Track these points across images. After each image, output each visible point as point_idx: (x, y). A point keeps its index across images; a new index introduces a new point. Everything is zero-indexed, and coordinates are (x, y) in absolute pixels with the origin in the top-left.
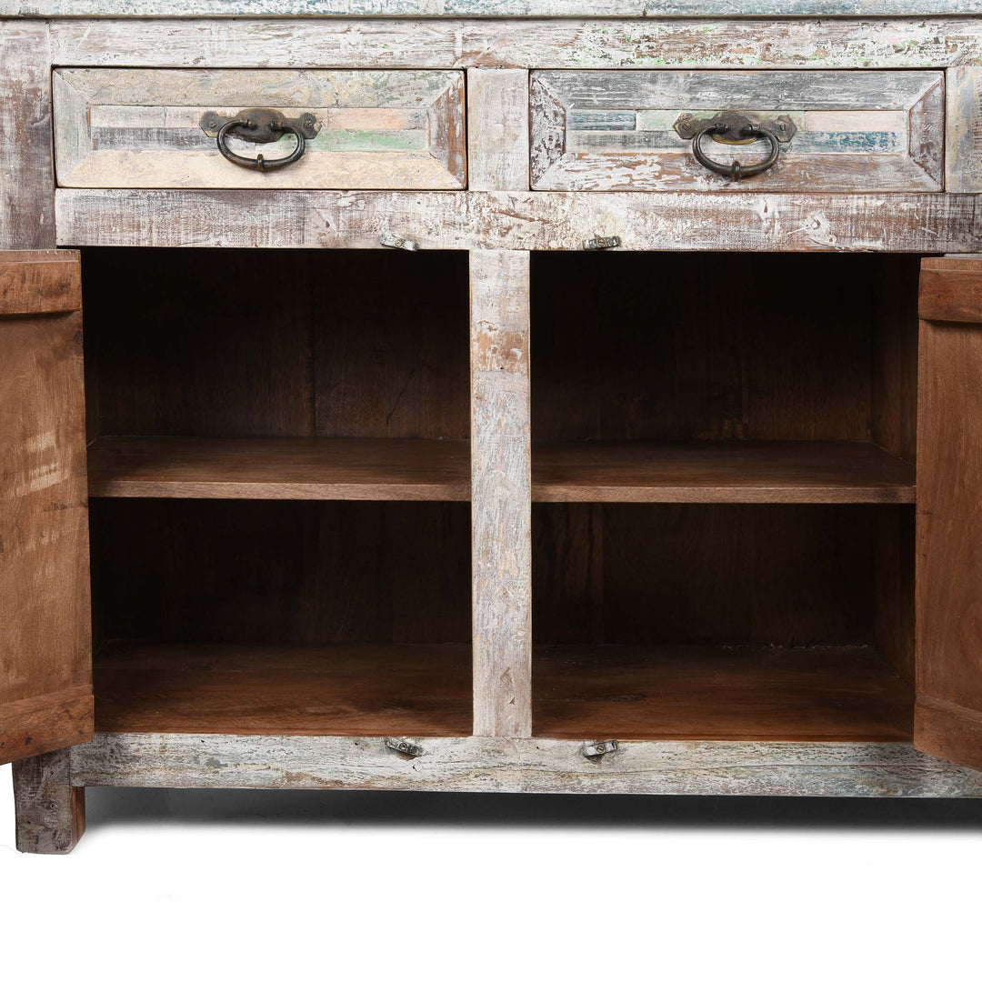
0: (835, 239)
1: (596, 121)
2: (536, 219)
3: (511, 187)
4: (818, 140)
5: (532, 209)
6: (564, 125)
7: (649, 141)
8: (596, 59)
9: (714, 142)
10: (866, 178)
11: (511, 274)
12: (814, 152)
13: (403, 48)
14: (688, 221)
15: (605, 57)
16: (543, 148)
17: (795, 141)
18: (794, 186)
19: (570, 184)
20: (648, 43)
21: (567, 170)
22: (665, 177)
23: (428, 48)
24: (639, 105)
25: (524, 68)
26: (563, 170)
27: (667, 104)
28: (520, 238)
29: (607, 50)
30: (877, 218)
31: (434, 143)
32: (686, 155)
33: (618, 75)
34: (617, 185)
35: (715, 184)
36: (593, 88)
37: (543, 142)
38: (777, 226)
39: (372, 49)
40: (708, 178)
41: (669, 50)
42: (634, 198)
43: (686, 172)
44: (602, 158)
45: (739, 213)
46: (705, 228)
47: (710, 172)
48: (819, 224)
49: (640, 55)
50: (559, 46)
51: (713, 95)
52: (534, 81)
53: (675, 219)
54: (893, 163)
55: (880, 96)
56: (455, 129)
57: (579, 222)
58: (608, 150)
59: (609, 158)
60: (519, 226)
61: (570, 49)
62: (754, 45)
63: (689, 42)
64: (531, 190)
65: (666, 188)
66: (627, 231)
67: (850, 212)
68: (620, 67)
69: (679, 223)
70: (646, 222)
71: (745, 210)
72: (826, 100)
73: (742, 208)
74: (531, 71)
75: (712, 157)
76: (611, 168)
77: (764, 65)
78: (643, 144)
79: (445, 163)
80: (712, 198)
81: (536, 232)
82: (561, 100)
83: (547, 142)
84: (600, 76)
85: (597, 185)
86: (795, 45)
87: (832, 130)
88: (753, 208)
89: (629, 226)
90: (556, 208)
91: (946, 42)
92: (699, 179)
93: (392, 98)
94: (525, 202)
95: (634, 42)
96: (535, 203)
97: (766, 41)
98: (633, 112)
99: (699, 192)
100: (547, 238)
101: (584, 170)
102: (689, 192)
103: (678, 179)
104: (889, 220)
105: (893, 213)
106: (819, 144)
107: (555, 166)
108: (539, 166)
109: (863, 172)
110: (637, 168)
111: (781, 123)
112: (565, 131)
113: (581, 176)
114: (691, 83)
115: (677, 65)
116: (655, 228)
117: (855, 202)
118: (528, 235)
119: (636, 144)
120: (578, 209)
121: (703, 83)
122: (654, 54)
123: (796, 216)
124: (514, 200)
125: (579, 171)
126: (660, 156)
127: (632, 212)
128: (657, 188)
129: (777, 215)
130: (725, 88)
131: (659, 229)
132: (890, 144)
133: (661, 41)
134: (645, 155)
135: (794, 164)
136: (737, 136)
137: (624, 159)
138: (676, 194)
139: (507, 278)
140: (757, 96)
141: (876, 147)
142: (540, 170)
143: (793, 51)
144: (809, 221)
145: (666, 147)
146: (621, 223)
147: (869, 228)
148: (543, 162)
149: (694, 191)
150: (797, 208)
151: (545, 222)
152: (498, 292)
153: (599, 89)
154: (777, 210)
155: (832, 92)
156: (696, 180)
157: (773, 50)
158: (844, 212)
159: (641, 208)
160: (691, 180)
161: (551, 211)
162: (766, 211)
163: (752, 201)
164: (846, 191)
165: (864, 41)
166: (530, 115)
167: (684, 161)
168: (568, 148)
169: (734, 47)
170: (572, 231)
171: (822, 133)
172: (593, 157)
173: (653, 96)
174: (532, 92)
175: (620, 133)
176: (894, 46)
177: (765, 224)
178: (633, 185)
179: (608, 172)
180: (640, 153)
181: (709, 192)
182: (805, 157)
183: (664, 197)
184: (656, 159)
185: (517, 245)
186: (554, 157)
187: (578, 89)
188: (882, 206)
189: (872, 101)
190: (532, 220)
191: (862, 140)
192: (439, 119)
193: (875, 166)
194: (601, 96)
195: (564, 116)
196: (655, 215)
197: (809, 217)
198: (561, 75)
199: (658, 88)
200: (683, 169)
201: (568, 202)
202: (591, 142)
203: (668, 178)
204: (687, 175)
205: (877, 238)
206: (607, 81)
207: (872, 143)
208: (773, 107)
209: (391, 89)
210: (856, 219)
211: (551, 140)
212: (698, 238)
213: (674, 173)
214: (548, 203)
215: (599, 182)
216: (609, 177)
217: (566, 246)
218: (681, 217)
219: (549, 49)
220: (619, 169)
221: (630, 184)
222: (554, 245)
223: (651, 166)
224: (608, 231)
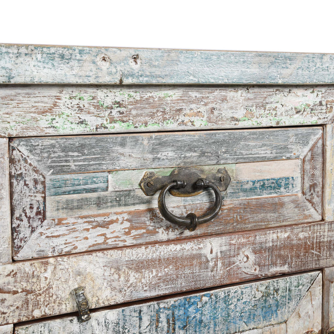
0: (258, 269)
1: (74, 185)
2: (20, 290)
4: (245, 187)
5: (16, 281)
6: (44, 192)
7: (120, 200)
8: (74, 126)
9: (171, 196)
10: (276, 215)
12: (243, 198)
14: (154, 270)
16: (24, 217)
17: (229, 190)
18: (229, 228)
19: (51, 250)
20: (119, 109)
21: (47, 237)
22: (134, 232)
24: (111, 168)
25: (4, 137)
26: (43, 237)
27: (134, 164)
28: (4, 313)
29: (83, 117)
30: (284, 247)
32: (150, 210)
33: (92, 140)
34: (94, 245)
35: (173, 233)
36: (70, 154)
37: (24, 211)
38: (220, 264)
40: (167, 228)
41: (137, 115)
42: (109, 256)
43: (150, 225)
44: (80, 221)
45: (192, 257)
46: (167, 274)
47: (169, 223)
48: (248, 258)
49: (113, 121)
50: (39, 113)
51: (171, 154)
52: (13, 149)
53: (143, 270)
54: (293, 201)
55: (285, 148)
57: (60, 286)
58: (85, 213)
59: (85, 220)
61: (49, 117)
62: (203, 109)
63: (153, 107)
64: (14, 261)
65: (135, 242)
66: (103, 288)
67: (268, 245)
68: (95, 132)
69: (147, 273)
70: (120, 277)
71: (196, 255)
72: (251, 154)
73: (194, 252)
74: (11, 139)
75: (170, 210)
76: (88, 230)
77: (210, 126)
78: (115, 203)
80: (172, 247)
81: (19, 304)
82: (40, 167)
83: (28, 211)
84: (77, 141)
85: (76, 248)
86: (231, 108)
87: (255, 179)
88: (203, 252)
89: (105, 284)
90: (38, 276)
91: (327, 104)
92: (161, 230)
94: (9, 275)
95: (107, 107)
96: (18, 275)
97: (211, 106)
98: (106, 174)
99: (161, 243)
100: (30, 308)
101: (64, 235)
102: (153, 244)
103: (144, 233)
104: (292, 247)
105: (294, 242)
106: (245, 191)
107: (35, 234)
108: (21, 236)
109: (274, 211)
110: (110, 226)
111: (220, 175)
112: (44, 198)
113: (61, 240)
114: (153, 144)
115: (143, 129)
116: (128, 281)
117: (271, 236)
118: (12, 308)
119: (109, 204)
120: (59, 274)
121: (163, 144)
122: (125, 119)
123: (232, 253)
125: (59, 236)
126: (130, 213)
127: (108, 269)
128: (127, 244)
129: (219, 254)
130: (180, 147)
131: (131, 282)
132: (290, 186)
133: (130, 107)
134: (116, 213)
135: (229, 209)
136: (190, 190)
137: (99, 219)
138: (143, 247)
140: (203, 154)
141: (282, 189)
142: (21, 240)
143: (229, 114)
144: (241, 257)
145: (134, 204)
147: (280, 256)
148: (25, 231)
149: (156, 243)
150: (233, 247)
151: (28, 292)
153: (76, 154)
154: (219, 251)
155: (255, 147)
156: (158, 232)
157: (216, 113)
158: (264, 246)
159: (115, 265)
160: (154, 232)
161: (34, 280)
162: (211, 252)
163: (202, 246)
164: (263, 227)
165: (275, 105)
166: (11, 185)
167: (149, 215)
168: (48, 214)
169: (188, 112)
170: (54, 297)
171: (248, 182)
172: (71, 220)
173: (122, 158)
174: (12, 161)
175: (94, 195)
176: (295, 109)
177: (211, 264)
178: (107, 244)
179: (86, 234)
180: (113, 212)
181: (169, 242)
182: (237, 202)
184: (126, 216)
186: (35, 225)
187: (56, 155)
188: (288, 237)
189: (280, 153)
190: (15, 292)
191: (273, 185)
193: (282, 205)
194: (77, 161)
195: (43, 183)
196: (127, 270)
197: (241, 253)
198: (40, 142)
199: (127, 150)
200: (148, 223)
201: (50, 269)
202: (69, 207)
203: (136, 233)
204: (151, 228)
205: (284, 264)
206: (83, 146)
207: (280, 186)
208: (215, 162)
210: (271, 250)
211: (31, 208)
212: (162, 284)
213: (141, 228)
214: (31, 272)
215: (77, 244)
216: (86, 238)
217: (49, 312)
218: (148, 267)
219: (29, 116)
220: (94, 230)
221: (105, 243)
222: (37, 314)
223: (122, 223)
224: (87, 291)
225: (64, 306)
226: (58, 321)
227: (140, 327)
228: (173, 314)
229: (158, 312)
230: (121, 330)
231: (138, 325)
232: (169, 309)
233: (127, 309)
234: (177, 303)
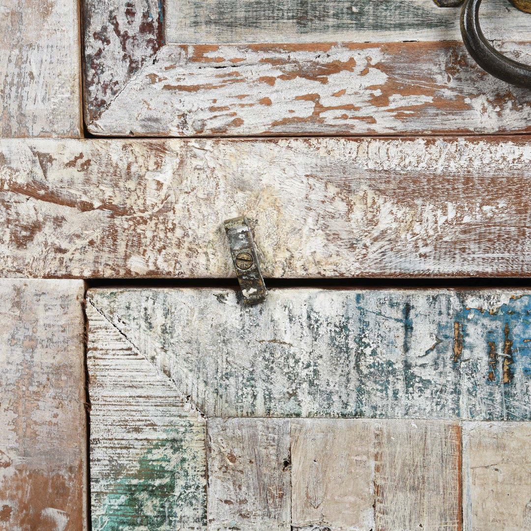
2: (97, 204)
3: (37, 129)
5: (87, 181)
7: (361, 13)
9: (515, 13)
11: (41, 334)
14: (450, 206)
16: (111, 35)
19: (177, 121)
21: (168, 87)
22: (397, 101)
26: (158, 86)
28: (60, 250)
32: (447, 46)
34: (285, 122)
35: (517, 115)
37: (112, 18)
40: (499, 99)
42: (322, 152)
43: (448, 90)
44: (251, 56)
46: (489, 222)
47: (504, 85)
53: (419, 202)
57: (193, 210)
58: (265, 37)
59: (266, 56)
60: (59, 221)
64: (87, 135)
65: (400, 126)
66: (305, 230)
69: (428, 210)
70: (350, 210)
75: (508, 50)
76: (270, 81)
78: (346, 20)
80: (507, 149)
81: (96, 235)
83: (122, 20)
85: (238, 122)
89: (310, 221)
90: (141, 177)
92: (478, 103)
94: (72, 164)
96: (94, 167)
99: (475, 136)
100: (122, 249)
101: (208, 87)
102: (451, 135)
103: (427, 105)
107: (139, 78)
108: (105, 77)
110: (331, 78)
113: (200, 100)
116: (373, 222)
118: (79, 243)
119: (331, 21)
120: (191, 179)
124: (45, 160)
125: (195, 89)
126: (387, 48)
127: (319, 186)
128: (378, 128)
131: (382, 226)
134: (350, 46)
137: (301, 57)
138: (421, 141)
139: (32, 344)
142: (105, 87)
145: (401, 26)
146: (293, 213)
149: (464, 133)
151: (116, 211)
152: (12, 377)
156: (469, 107)
159: (339, 176)
160: (459, 106)
161: (131, 185)
167: (443, 59)
168: (171, 33)
170: (179, 232)
172: (229, 53)
178: (321, 121)
179: (265, 91)
180: (341, 43)
181: (500, 136)
183: (394, 148)
184: (376, 56)
185: (52, 267)
186: (138, 54)
190: (86, 207)
196: (371, 194)
200: (440, 79)
201: (170, 163)
203: (403, 103)
204: (448, 93)
211: (130, 13)
212: (473, 246)
213: (417, 91)
214: (123, 165)
215: (241, 113)
216: (267, 102)
217: (166, 268)
218: (432, 195)
220: (288, 84)
221: (315, 118)
222: (138, 266)
223: (364, 73)
224: (261, 230)
225: (202, 259)
226: (188, 292)
227: (406, 349)
228: (507, 332)
229: (461, 317)
230: (352, 345)
231: (400, 342)
232: (493, 316)
233: (372, 298)
234: (518, 305)
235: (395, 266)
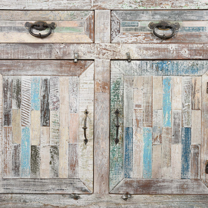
0: (190, 56)
1: (128, 24)
3: (105, 42)
4: (186, 29)
5: (111, 48)
6: (120, 25)
7: (142, 29)
8: (128, 7)
9: (159, 30)
10: (198, 39)
11: (105, 66)
12: (185, 32)
13: (78, 4)
14: (152, 51)
15: (130, 6)
16: (114, 31)
17: (180, 29)
18: (179, 41)
19: (121, 41)
20: (142, 3)
21: (120, 38)
22: (146, 39)
23: (84, 4)
24: (139, 20)
25: (109, 10)
27: (146, 19)
28: (108, 56)
29: (131, 5)
30: (201, 50)
31: (86, 30)
32: (151, 33)
33: (134, 12)
34: (133, 42)
35: (159, 41)
36: (127, 15)
37: (114, 30)
38: (175, 52)
39: (70, 5)
40: (157, 39)
41: (147, 5)
42: (137, 45)
44: (130, 34)
45: (165, 49)
46: (156, 53)
48: (186, 52)
49: (140, 6)
50: (118, 4)
51: (159, 17)
52: (112, 13)
53: (148, 51)
54: (205, 35)
55: (202, 17)
56: (91, 26)
57: (123, 51)
58: (131, 32)
60: (108, 53)
61: (121, 4)
62: (169, 3)
63: (152, 2)
64: (111, 43)
65: (146, 42)
67: (194, 48)
68: (134, 9)
70: (140, 51)
71: (166, 48)
72: (188, 18)
73: (166, 47)
74: (111, 10)
75: (158, 34)
76: (132, 37)
77: (172, 8)
78: (140, 30)
79: (88, 36)
80: (158, 45)
81: (112, 54)
82: (119, 18)
83: (115, 30)
84: (129, 12)
85: (128, 42)
86: (180, 3)
87: (189, 26)
88: (168, 48)
89: (136, 53)
92: (155, 40)
93: (75, 18)
94: (109, 46)
95: (138, 2)
96: (112, 46)
97: (172, 2)
98: (138, 22)
100: (115, 56)
101: (125, 38)
102: (152, 43)
103: (149, 40)
104: (204, 51)
105: (205, 49)
106: (186, 30)
107: (117, 36)
108: (113, 36)
109: (197, 38)
110: (138, 37)
111: (176, 24)
112: (120, 27)
114: (153, 13)
115: (149, 9)
116: (143, 53)
117: (195, 46)
118: (110, 55)
119: (138, 30)
120: (123, 48)
121: (156, 14)
122: (143, 6)
123: (180, 49)
124: (106, 46)
125: (123, 38)
126: (145, 33)
127: (137, 49)
128: (144, 42)
129: (175, 49)
130: (162, 15)
131: (144, 53)
132: (204, 30)
133: (145, 2)
134: (141, 33)
135: (179, 35)
136: (164, 28)
137: (135, 34)
138: (148, 44)
139: (104, 67)
140: (170, 17)
141: (201, 31)
143: (179, 5)
144: (183, 51)
145: (146, 31)
146: (134, 52)
147: (199, 53)
148: (114, 35)
149: (153, 43)
150: (180, 47)
151: (114, 51)
152: (102, 71)
153: (129, 15)
154: (175, 48)
155: (189, 16)
157: (174, 4)
158: (192, 49)
159: (139, 48)
160: (152, 40)
161: (116, 48)
162: (172, 48)
163: (168, 46)
164: (193, 43)
165: (198, 2)
166: (111, 22)
167: (151, 35)
168: (121, 31)
169: (164, 4)
170: (121, 54)
171: (187, 27)
172: (127, 34)
173: (143, 17)
174: (111, 16)
175: (134, 27)
176: (206, 3)
177: (172, 52)
179: (131, 38)
180: (139, 33)
181: (157, 43)
182: (182, 33)
183: (145, 44)
184: (143, 34)
185: (107, 58)
186: (117, 34)
187: (123, 15)
188: (202, 47)
189: (200, 18)
190: (111, 51)
191: (197, 29)
192: (87, 24)
193: (201, 36)
194: (129, 17)
195: (120, 23)
196: (143, 50)
197: (183, 50)
198: (119, 11)
199: (144, 15)
200: (151, 37)
201: (120, 46)
202: (127, 30)
205: (200, 56)
206: (131, 13)
207: (200, 30)
208: (174, 20)
209: (75, 16)
210: (195, 50)
211: (116, 29)
212: (154, 56)
213: (148, 38)
214: (115, 46)
215: (128, 41)
216: (131, 39)
217: (120, 58)
218: (150, 50)
219: (116, 4)
220: (134, 37)
221: (137, 41)
222: (116, 58)
223: (142, 36)
224: (130, 54)
225: (124, 57)
226: (122, 61)
227: (147, 67)
228: (158, 65)
229: (153, 64)
230: (141, 67)
231: (146, 67)
232: (156, 64)
233: (143, 61)
234: (159, 62)
235: (145, 58)
